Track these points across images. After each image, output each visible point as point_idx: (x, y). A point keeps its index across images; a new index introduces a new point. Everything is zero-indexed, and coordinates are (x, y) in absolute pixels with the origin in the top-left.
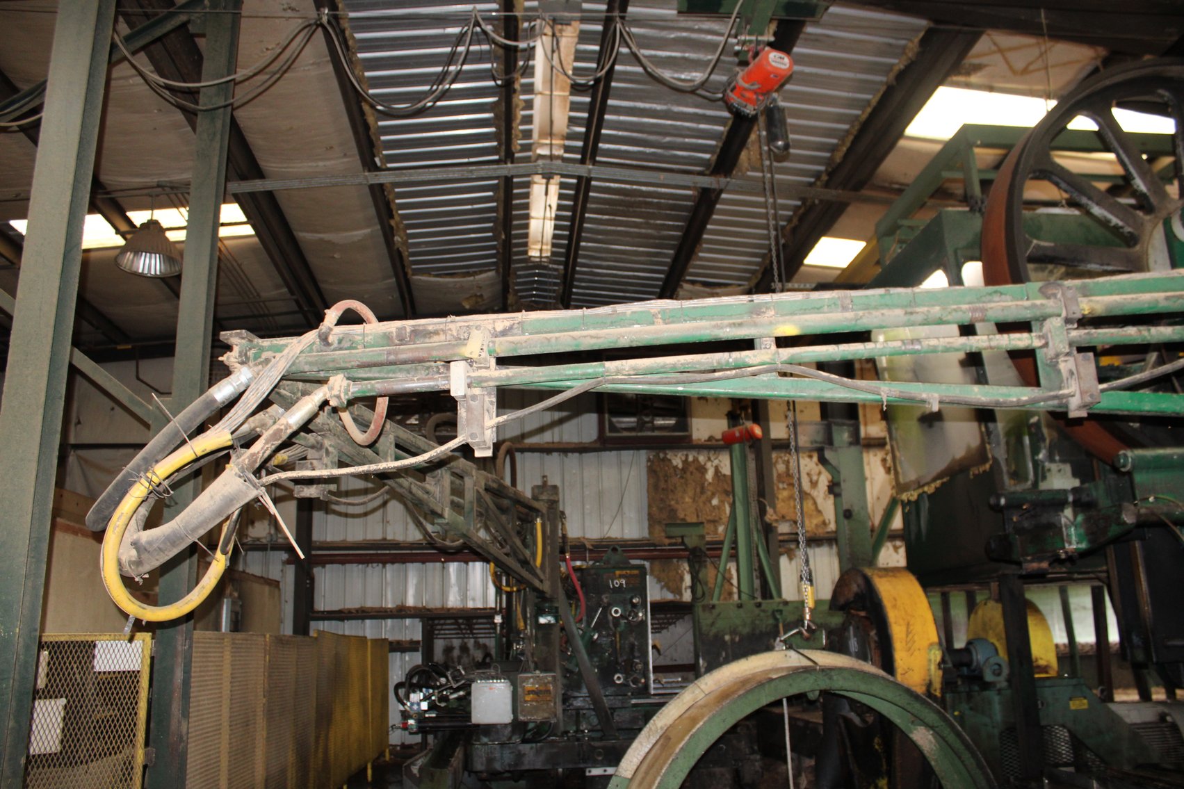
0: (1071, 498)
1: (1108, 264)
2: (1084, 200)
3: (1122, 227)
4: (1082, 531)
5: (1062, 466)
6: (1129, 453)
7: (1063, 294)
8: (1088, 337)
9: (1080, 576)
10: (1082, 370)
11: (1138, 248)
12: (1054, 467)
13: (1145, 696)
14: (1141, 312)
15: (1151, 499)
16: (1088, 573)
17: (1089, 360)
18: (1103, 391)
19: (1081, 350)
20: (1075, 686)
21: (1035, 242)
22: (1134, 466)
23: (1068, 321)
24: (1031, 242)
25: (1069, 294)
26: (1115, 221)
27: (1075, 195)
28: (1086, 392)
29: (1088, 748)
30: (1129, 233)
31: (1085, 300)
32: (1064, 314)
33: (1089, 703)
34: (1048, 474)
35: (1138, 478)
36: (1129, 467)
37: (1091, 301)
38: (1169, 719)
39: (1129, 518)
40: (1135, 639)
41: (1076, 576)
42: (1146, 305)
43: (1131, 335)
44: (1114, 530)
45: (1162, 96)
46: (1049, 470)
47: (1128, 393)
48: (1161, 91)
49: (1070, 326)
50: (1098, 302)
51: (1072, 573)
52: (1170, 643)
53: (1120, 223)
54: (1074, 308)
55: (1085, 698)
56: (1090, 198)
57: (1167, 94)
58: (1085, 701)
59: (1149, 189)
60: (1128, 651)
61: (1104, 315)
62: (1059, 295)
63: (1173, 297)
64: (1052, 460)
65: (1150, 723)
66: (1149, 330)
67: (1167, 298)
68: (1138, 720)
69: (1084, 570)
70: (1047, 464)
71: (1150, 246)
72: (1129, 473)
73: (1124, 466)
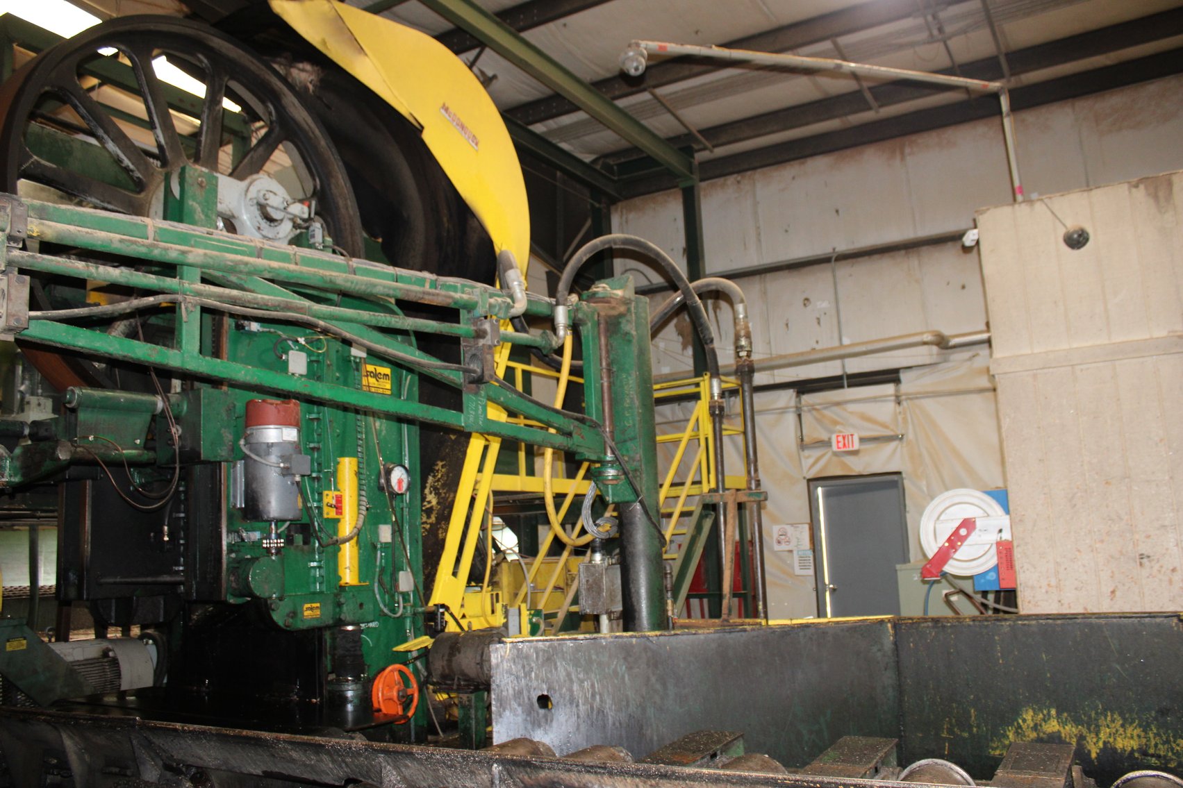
0: (27, 431)
1: (109, 203)
2: (100, 132)
3: (132, 171)
4: (17, 464)
5: (42, 400)
6: (77, 391)
7: (12, 209)
8: (31, 260)
9: (43, 514)
10: (13, 291)
11: (142, 195)
12: (33, 400)
13: (101, 635)
14: (94, 248)
15: (91, 438)
16: (52, 511)
17: (23, 282)
18: (31, 318)
19: (22, 271)
20: (15, 626)
21: (35, 157)
22: (79, 404)
23: (10, 238)
24: (31, 157)
25: (19, 210)
26: (127, 162)
27: (93, 123)
28: (14, 315)
29: (18, 689)
30: (138, 178)
31: (36, 221)
32: (8, 231)
33: (28, 644)
34: (26, 407)
35: (82, 416)
36: (74, 404)
37: (43, 224)
38: (111, 654)
39: (63, 455)
40: (72, 576)
41: (39, 514)
42: (100, 243)
43: (78, 268)
44: (48, 465)
45: (201, 62)
46: (28, 403)
47: (64, 326)
48: (201, 56)
49: (12, 244)
50: (50, 227)
51: (36, 510)
52: (103, 580)
53: (132, 167)
54: (21, 227)
55: (25, 638)
56: (106, 132)
57: (205, 61)
58: (25, 642)
59: (166, 143)
60: (63, 589)
61: (54, 241)
62: (8, 210)
63: (129, 241)
64: (33, 393)
65: (94, 659)
66: (97, 268)
67: (121, 241)
68: (81, 658)
69: (45, 508)
70: (28, 397)
71: (154, 197)
72: (73, 410)
73: (70, 402)
